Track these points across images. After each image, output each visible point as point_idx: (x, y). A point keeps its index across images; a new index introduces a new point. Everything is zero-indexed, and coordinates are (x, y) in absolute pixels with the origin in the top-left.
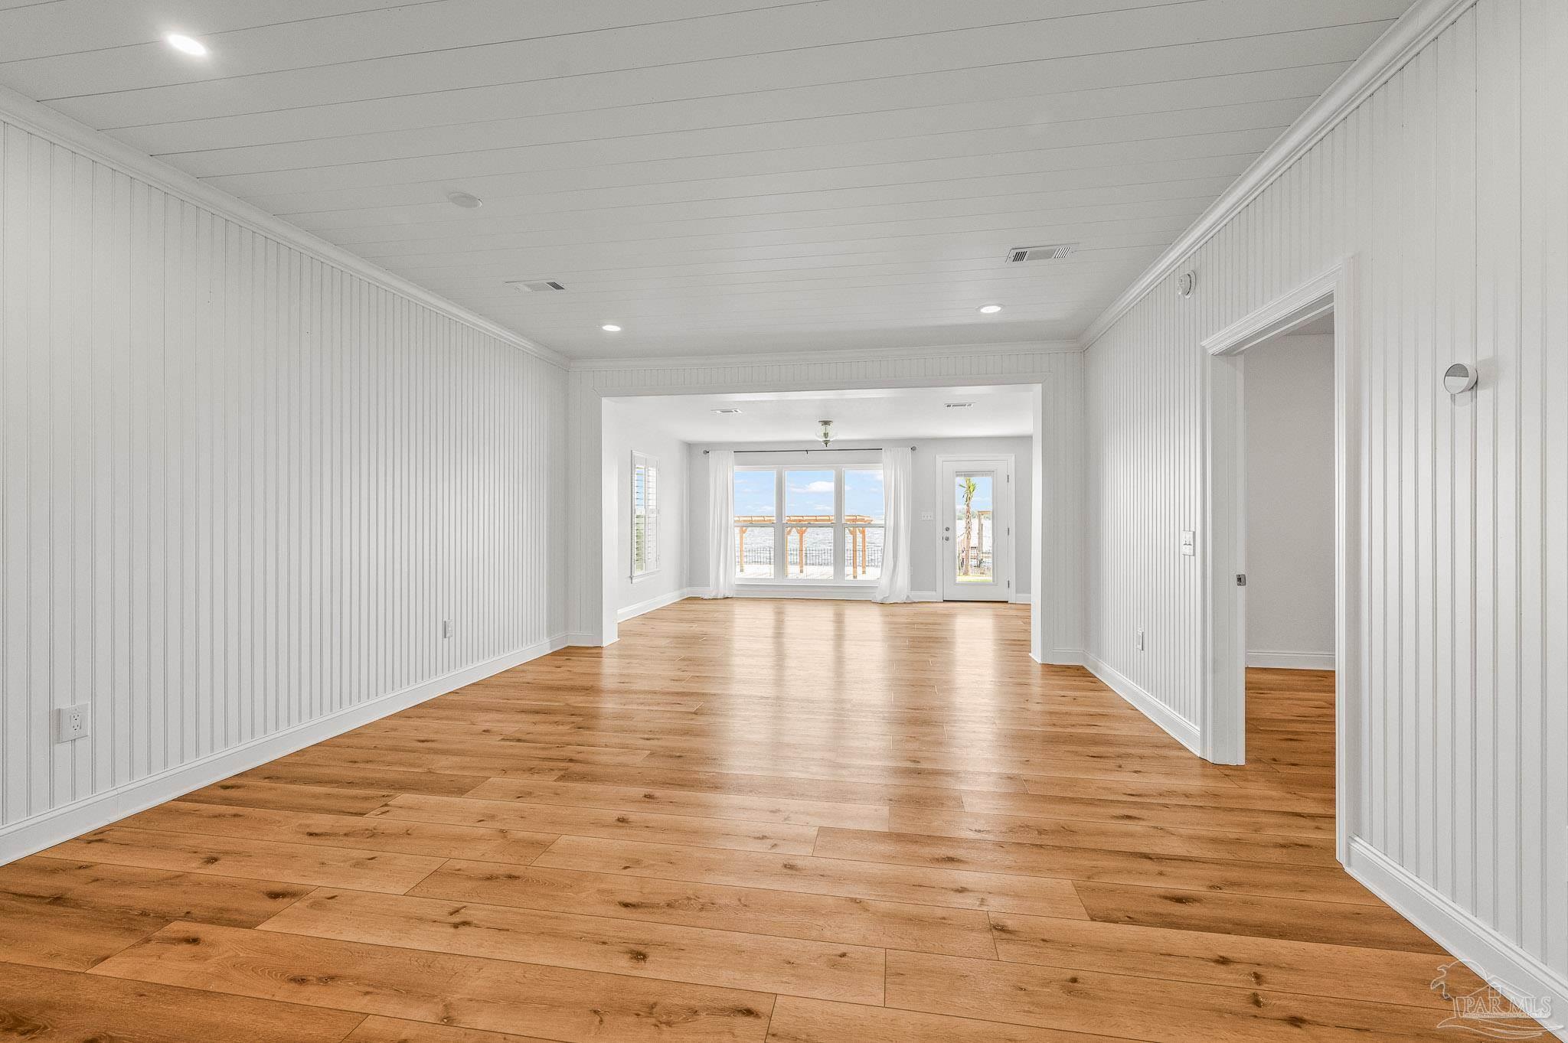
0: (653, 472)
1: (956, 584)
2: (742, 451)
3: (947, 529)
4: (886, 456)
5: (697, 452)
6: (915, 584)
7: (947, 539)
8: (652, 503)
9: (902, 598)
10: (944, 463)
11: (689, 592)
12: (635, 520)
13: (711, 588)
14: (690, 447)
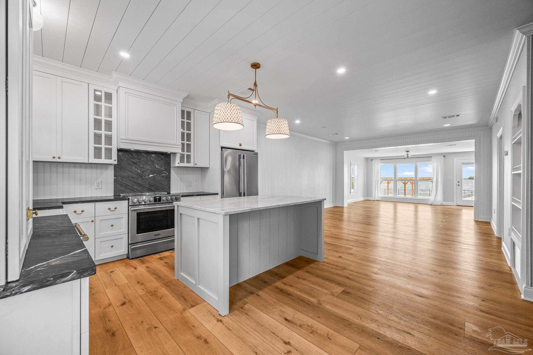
0: (356, 166)
1: (462, 200)
2: (383, 159)
3: (459, 182)
4: (434, 159)
5: (369, 160)
6: (445, 199)
7: (459, 185)
8: (356, 174)
9: (440, 204)
10: (457, 161)
11: (366, 198)
12: (352, 179)
13: (373, 197)
14: (367, 159)
